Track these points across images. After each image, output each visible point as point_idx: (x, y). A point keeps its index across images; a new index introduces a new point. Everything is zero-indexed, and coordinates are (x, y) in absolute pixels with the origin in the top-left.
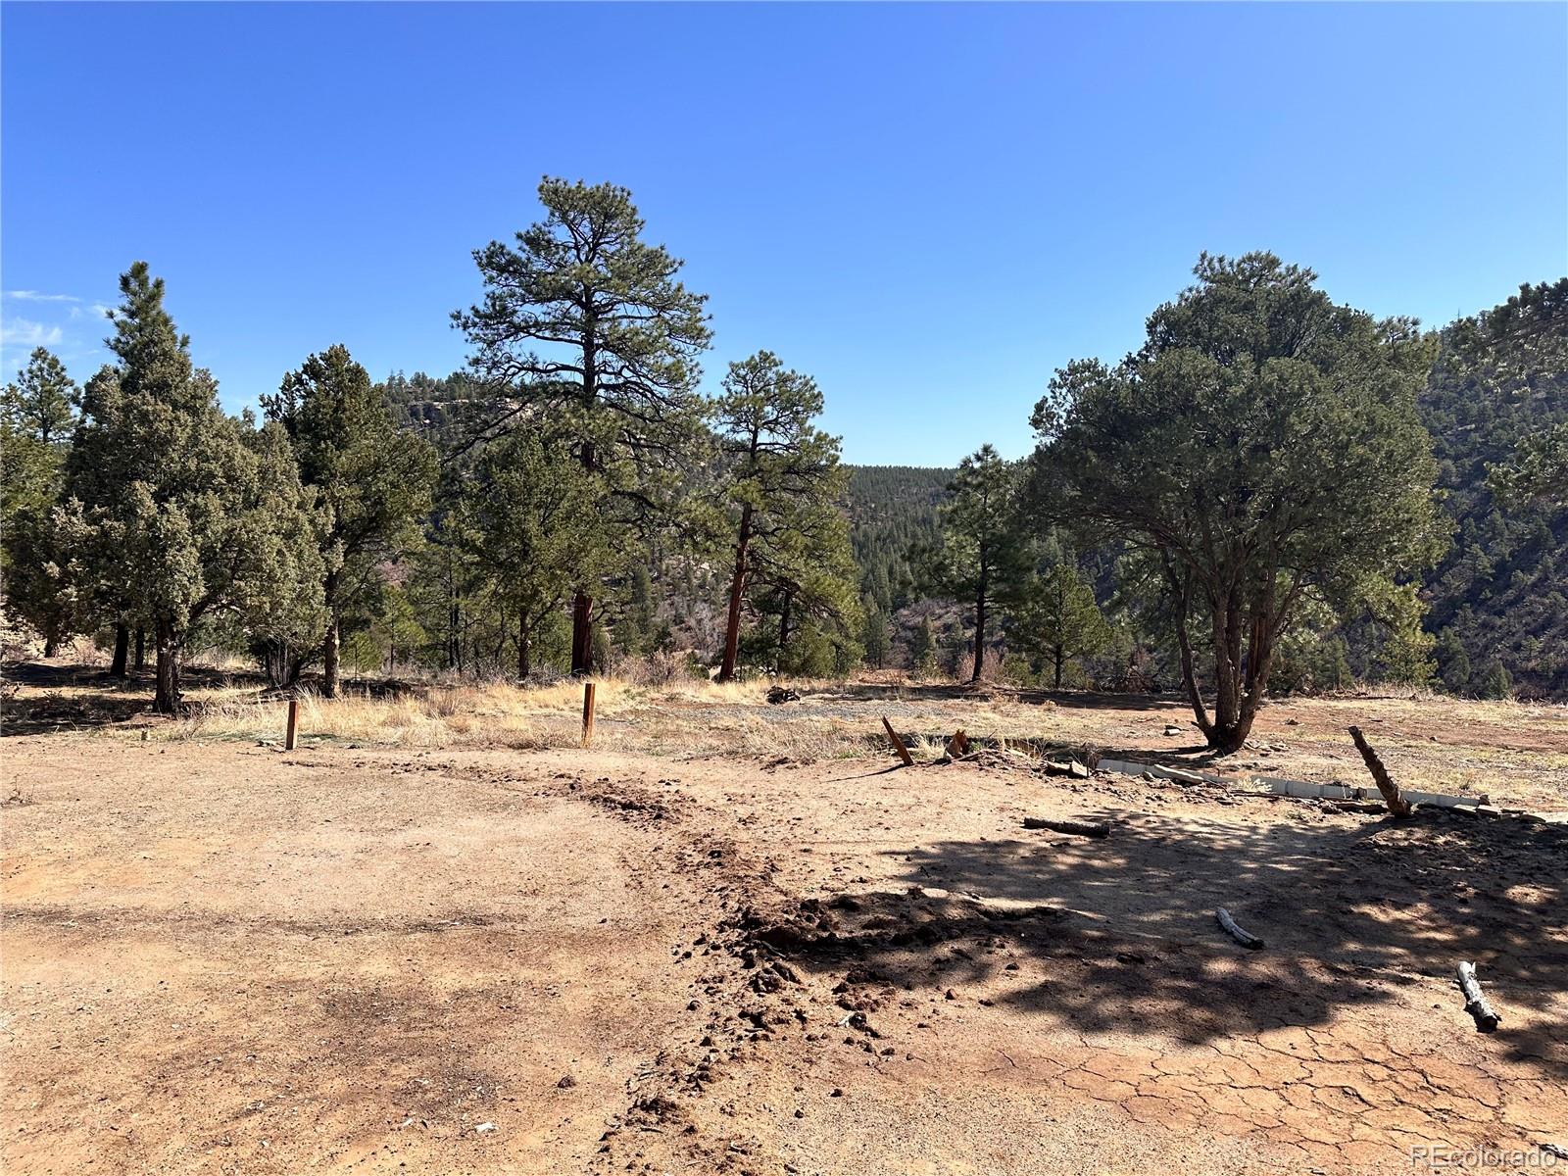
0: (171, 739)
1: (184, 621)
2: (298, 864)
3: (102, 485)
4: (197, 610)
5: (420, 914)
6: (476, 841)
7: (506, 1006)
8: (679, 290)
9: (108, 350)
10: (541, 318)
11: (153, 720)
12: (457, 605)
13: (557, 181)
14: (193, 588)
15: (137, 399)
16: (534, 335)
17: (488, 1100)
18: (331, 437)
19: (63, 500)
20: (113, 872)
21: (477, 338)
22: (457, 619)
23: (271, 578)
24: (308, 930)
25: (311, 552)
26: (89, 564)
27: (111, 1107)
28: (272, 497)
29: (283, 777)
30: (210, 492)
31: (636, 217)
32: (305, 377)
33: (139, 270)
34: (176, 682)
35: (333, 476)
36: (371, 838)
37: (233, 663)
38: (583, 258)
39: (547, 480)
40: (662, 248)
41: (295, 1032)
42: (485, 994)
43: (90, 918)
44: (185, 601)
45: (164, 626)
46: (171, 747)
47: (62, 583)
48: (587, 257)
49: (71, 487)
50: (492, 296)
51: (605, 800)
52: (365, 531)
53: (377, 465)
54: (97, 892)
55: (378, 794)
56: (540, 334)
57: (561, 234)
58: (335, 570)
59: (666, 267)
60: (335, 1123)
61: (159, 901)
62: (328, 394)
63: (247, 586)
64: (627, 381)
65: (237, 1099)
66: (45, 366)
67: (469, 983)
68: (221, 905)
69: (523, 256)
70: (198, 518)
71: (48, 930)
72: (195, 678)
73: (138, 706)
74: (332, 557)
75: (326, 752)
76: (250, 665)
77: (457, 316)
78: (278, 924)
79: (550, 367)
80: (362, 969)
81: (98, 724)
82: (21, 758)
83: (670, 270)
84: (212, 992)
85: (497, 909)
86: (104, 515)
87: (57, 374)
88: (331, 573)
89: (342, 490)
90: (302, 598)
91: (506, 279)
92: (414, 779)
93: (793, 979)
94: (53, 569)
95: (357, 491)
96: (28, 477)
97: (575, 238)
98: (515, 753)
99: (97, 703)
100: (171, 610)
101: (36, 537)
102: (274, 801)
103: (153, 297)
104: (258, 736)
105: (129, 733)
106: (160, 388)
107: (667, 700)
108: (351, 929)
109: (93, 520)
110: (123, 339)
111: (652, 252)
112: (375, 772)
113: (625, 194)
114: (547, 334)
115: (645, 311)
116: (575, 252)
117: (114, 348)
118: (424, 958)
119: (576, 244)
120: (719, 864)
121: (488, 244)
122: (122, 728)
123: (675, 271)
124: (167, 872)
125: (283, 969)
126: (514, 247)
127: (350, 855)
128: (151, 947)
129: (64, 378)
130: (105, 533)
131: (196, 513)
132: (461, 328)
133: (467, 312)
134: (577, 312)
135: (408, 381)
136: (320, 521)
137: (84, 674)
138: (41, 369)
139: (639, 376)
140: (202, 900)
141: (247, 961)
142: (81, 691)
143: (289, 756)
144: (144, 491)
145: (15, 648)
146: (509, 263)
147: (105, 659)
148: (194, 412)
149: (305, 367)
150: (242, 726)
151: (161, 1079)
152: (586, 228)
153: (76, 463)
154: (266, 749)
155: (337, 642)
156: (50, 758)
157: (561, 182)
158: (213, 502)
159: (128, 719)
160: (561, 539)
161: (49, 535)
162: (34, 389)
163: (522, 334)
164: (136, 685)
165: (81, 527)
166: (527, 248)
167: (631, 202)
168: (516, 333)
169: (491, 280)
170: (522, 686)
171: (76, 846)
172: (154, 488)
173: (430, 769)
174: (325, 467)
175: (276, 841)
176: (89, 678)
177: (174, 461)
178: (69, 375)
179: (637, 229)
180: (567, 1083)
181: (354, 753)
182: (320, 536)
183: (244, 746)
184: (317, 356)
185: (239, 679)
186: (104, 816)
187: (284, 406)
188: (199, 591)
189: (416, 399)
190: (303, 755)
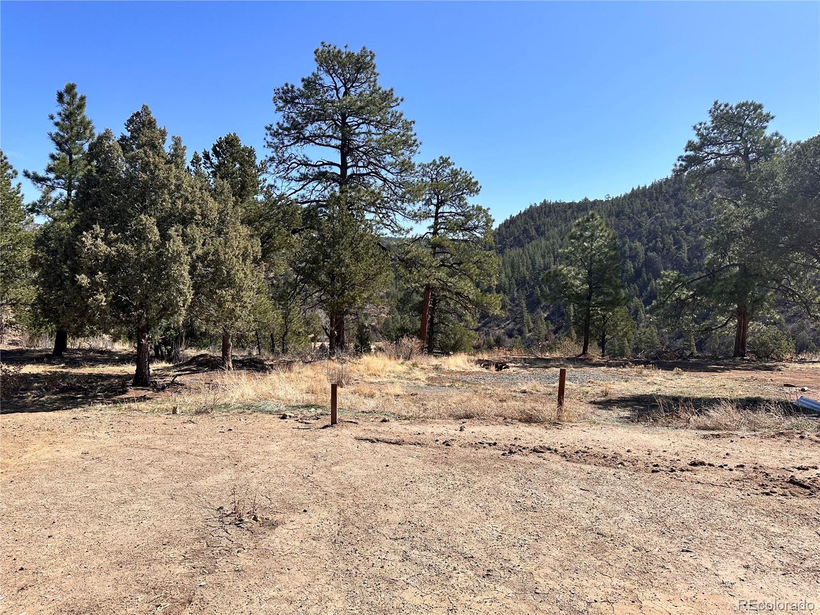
8: (400, 116)
13: (330, 46)
16: (313, 142)
33: (70, 89)
40: (392, 90)
47: (92, 291)
59: (392, 102)
64: (371, 171)
77: (270, 129)
79: (318, 164)
83: (394, 104)
86: (116, 240)
94: (83, 279)
97: (335, 83)
103: (81, 107)
109: (109, 243)
110: (60, 134)
111: (385, 91)
113: (372, 55)
117: (53, 139)
121: (283, 85)
123: (398, 104)
130: (121, 253)
133: (275, 126)
144: (148, 221)
163: (306, 141)
165: (103, 248)
167: (374, 61)
172: (156, 220)
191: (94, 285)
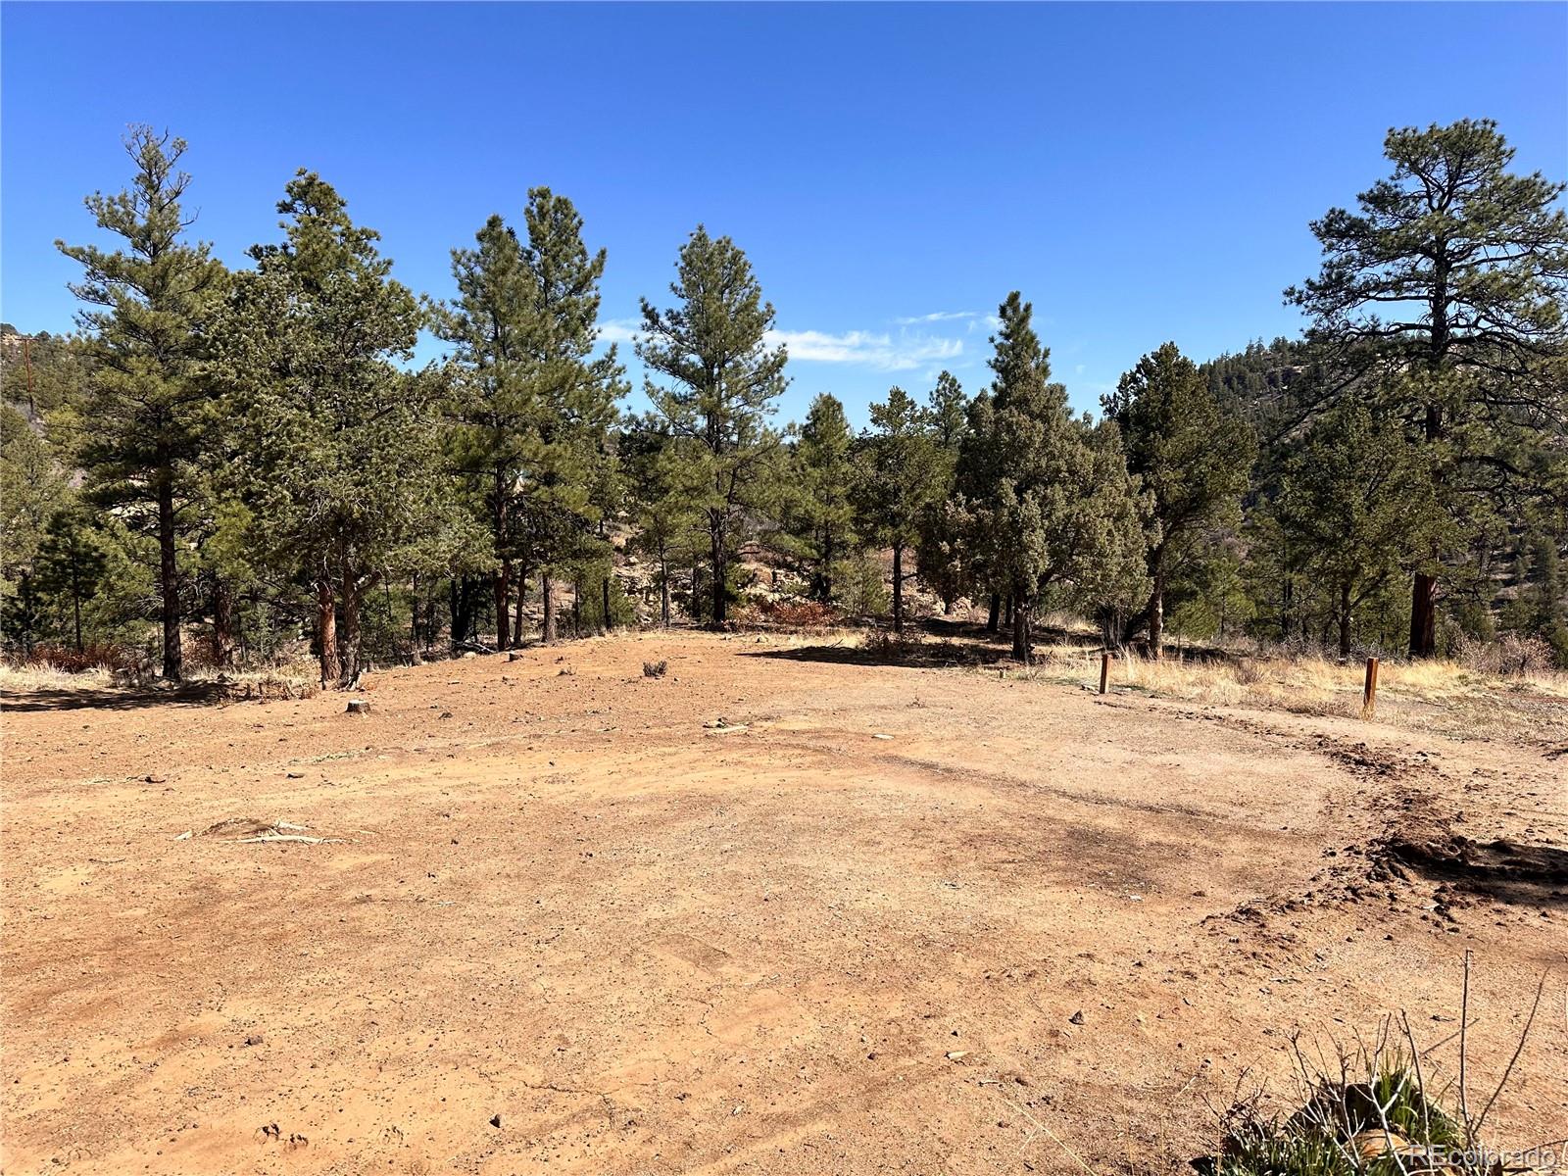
0: (1020, 678)
1: (1034, 586)
2: (1080, 763)
3: (979, 482)
4: (1044, 579)
5: (1152, 802)
6: (1216, 769)
7: (1181, 854)
8: (1558, 218)
9: (990, 369)
10: (1384, 279)
11: (1010, 665)
12: (1290, 580)
13: (1405, 130)
14: (1041, 562)
15: (1005, 413)
16: (1374, 298)
17: (1145, 890)
18: (1159, 428)
19: (953, 495)
20: (965, 750)
21: (1315, 308)
22: (1290, 594)
23: (1101, 554)
24: (1072, 798)
25: (1136, 530)
26: (968, 543)
27: (944, 846)
28: (1106, 487)
29: (1090, 711)
30: (1057, 485)
31: (1502, 148)
32: (1138, 375)
33: (1014, 298)
34: (1028, 637)
35: (1161, 462)
36: (1137, 755)
37: (1080, 626)
38: (1435, 204)
39: (1374, 451)
40: (1536, 176)
41: (1046, 839)
42: (1171, 847)
43: (949, 770)
44: (1035, 572)
45: (1019, 590)
46: (1019, 684)
47: (951, 557)
48: (1440, 205)
49: (958, 486)
50: (1330, 265)
51: (1344, 756)
52: (1187, 510)
53: (1199, 449)
54: (955, 758)
55: (1158, 730)
56: (1381, 295)
57: (1412, 185)
58: (1155, 546)
59: (1543, 195)
60: (1053, 876)
61: (990, 768)
62: (1158, 389)
63: (1084, 561)
64: (1485, 332)
65: (1004, 855)
66: (947, 385)
67: (1164, 840)
68: (1023, 777)
69: (1366, 216)
70: (1046, 506)
71: (925, 772)
72: (1049, 636)
73: (1001, 654)
74: (1152, 534)
75: (1130, 698)
76: (1093, 629)
77: (1290, 293)
78: (1056, 791)
79: (1393, 329)
80: (1098, 821)
81: (974, 664)
82: (923, 682)
83: (1547, 198)
84: (1006, 815)
85: (1208, 809)
86: (979, 506)
87: (956, 391)
88: (1151, 548)
89: (1168, 474)
90: (1126, 570)
91: (1347, 243)
92: (1190, 724)
93: (1403, 876)
94: (945, 547)
95: (1180, 474)
96: (933, 477)
97: (1427, 186)
98: (1290, 716)
99: (974, 649)
100: (1025, 579)
101: (936, 522)
102: (1078, 725)
103: (1024, 320)
104: (1083, 682)
105: (993, 672)
106: (1023, 403)
107: (1511, 690)
108: (1100, 801)
109: (971, 510)
110: (1000, 359)
111: (1523, 182)
112: (1163, 716)
113: (1489, 126)
114: (1392, 295)
115: (1514, 250)
116: (1426, 200)
117: (994, 367)
118: (1140, 823)
119: (1428, 192)
120: (1406, 808)
121: (1327, 212)
122: (990, 668)
123: (1554, 198)
124: (996, 755)
125: (1050, 813)
126: (1356, 211)
127: (1118, 763)
128: (978, 789)
129: (960, 393)
130: (979, 520)
131: (1044, 502)
132: (1294, 304)
133: (1301, 286)
134: (1425, 265)
135: (1267, 347)
136: (1143, 504)
137: (969, 627)
138: (944, 388)
139: (1502, 326)
140: (1012, 771)
141: (1031, 805)
142: (966, 641)
143: (1101, 698)
144: (1008, 485)
145: (926, 607)
146: (1349, 228)
147: (983, 616)
148: (1045, 420)
149: (1138, 367)
150: (1072, 674)
151: (970, 841)
152: (1440, 173)
153: (961, 468)
154: (1086, 692)
155: (1161, 610)
156: (940, 684)
157: (1410, 131)
158: (1058, 493)
159: (993, 663)
160: (1385, 513)
161: (944, 520)
162: (939, 404)
163: (1361, 299)
164: (1003, 639)
165: (964, 515)
166: (1371, 207)
167: (1497, 132)
168: (1354, 299)
169: (1331, 247)
170: (1342, 663)
171: (948, 733)
172: (1015, 483)
173: (1207, 718)
174: (1152, 455)
175: (1068, 748)
176: (973, 631)
177: (1031, 461)
178: (963, 391)
179: (1505, 160)
180: (1200, 894)
181: (1152, 701)
182: (1143, 517)
183: (1069, 688)
184: (1149, 356)
185: (1079, 639)
186: (966, 719)
187: (1121, 403)
188: (1044, 564)
189: (1275, 366)
190: (1112, 699)
191: (954, 552)
